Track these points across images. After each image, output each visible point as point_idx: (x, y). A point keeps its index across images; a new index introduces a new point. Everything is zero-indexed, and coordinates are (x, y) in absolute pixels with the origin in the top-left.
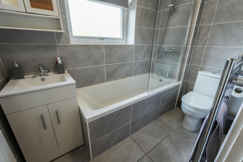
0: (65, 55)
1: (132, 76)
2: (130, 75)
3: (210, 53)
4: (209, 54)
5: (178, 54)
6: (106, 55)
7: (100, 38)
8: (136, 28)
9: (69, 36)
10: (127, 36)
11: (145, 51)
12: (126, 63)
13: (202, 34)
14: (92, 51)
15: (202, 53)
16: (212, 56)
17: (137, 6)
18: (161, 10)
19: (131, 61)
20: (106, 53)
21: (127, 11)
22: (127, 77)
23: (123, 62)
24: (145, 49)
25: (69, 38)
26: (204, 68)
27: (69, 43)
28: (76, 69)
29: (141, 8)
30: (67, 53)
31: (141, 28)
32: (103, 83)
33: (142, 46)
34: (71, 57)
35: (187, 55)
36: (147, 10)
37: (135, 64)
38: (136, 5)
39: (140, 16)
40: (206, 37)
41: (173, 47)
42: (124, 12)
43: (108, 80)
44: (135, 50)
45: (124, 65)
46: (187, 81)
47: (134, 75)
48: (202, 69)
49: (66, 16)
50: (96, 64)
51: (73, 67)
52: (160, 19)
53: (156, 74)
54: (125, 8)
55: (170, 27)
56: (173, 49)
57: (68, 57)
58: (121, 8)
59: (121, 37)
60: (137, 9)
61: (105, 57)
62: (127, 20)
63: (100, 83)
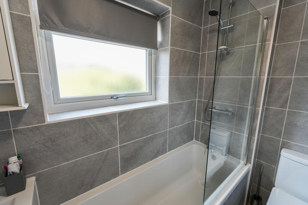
0: (30, 146)
1: (166, 152)
2: (164, 151)
3: (297, 122)
4: (295, 122)
5: (241, 119)
6: (120, 128)
7: (112, 97)
8: (170, 78)
9: (43, 109)
10: (155, 89)
11: (185, 111)
12: (156, 135)
13: (277, 90)
14: (93, 127)
15: (282, 120)
16: (302, 127)
17: (171, 48)
18: (204, 52)
19: (164, 130)
20: (122, 125)
21: (155, 54)
22: (159, 156)
23: (152, 133)
24: (184, 107)
25: (43, 112)
26: (290, 144)
27: (44, 121)
28: (57, 168)
29: (178, 50)
30: (36, 142)
31: (178, 78)
32: (116, 177)
33: (180, 104)
34: (47, 147)
35: (257, 122)
36: (185, 52)
37: (170, 132)
38: (169, 47)
39: (177, 61)
40: (285, 95)
41: (231, 106)
42: (150, 54)
43: (125, 169)
44: (170, 111)
45: (152, 138)
46: (259, 162)
47: (170, 150)
48: (285, 146)
49: (37, 72)
50: (100, 147)
51: (51, 166)
52: (205, 63)
53: (204, 143)
54: (153, 50)
55: (222, 77)
56: (230, 109)
57: (38, 149)
58: (146, 50)
59: (148, 91)
60: (171, 52)
61: (119, 132)
62: (155, 66)
63: (109, 180)
